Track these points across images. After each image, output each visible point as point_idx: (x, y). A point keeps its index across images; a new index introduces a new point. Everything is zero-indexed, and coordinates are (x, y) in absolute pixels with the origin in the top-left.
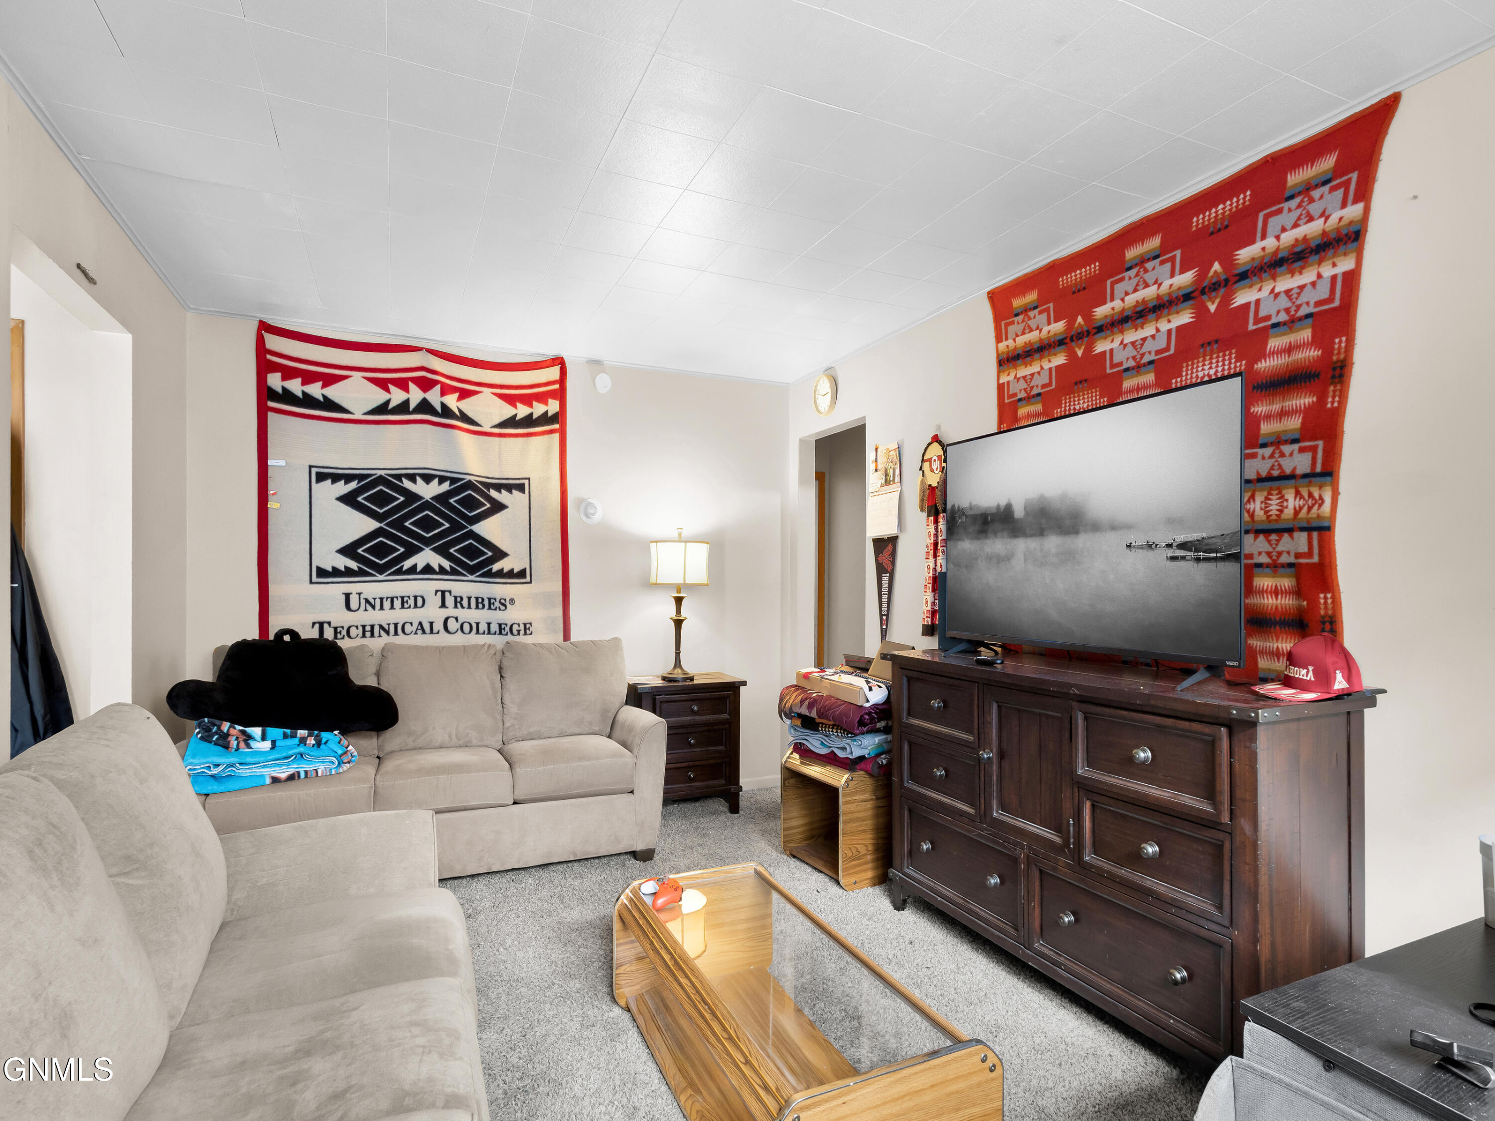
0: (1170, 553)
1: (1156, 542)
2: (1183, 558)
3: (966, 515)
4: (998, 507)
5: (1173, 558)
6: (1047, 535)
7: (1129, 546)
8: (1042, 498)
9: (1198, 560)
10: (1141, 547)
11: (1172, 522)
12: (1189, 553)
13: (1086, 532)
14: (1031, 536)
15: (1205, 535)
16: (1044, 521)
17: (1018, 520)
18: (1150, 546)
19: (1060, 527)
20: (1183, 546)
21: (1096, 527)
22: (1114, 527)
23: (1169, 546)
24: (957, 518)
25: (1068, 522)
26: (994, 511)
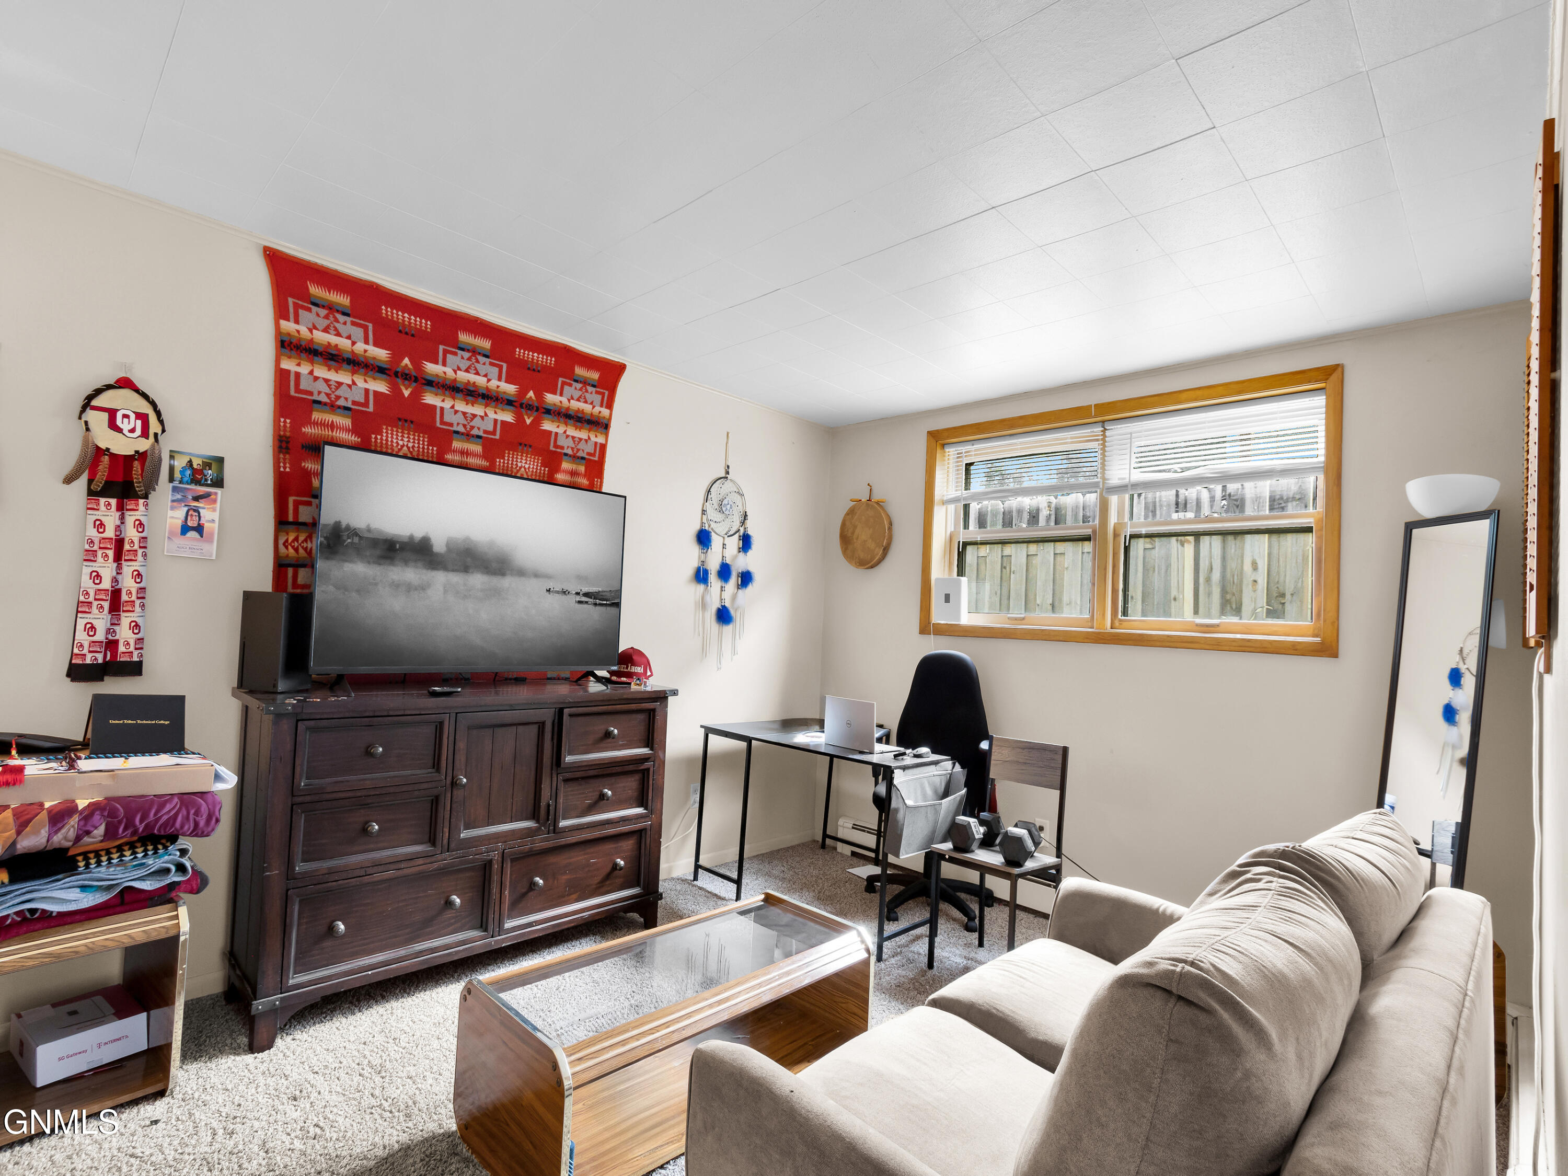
0: (578, 598)
1: (569, 590)
2: (587, 602)
3: (360, 536)
4: (411, 537)
5: (580, 602)
6: (472, 573)
7: (549, 591)
8: (467, 539)
9: (595, 604)
10: (558, 592)
11: (580, 578)
12: (590, 600)
13: (512, 575)
14: (453, 571)
15: (600, 589)
16: (469, 560)
17: (437, 554)
18: (564, 592)
19: (486, 568)
20: (586, 595)
21: (521, 573)
22: (537, 575)
23: (578, 594)
24: (345, 538)
25: (494, 565)
26: (406, 540)
